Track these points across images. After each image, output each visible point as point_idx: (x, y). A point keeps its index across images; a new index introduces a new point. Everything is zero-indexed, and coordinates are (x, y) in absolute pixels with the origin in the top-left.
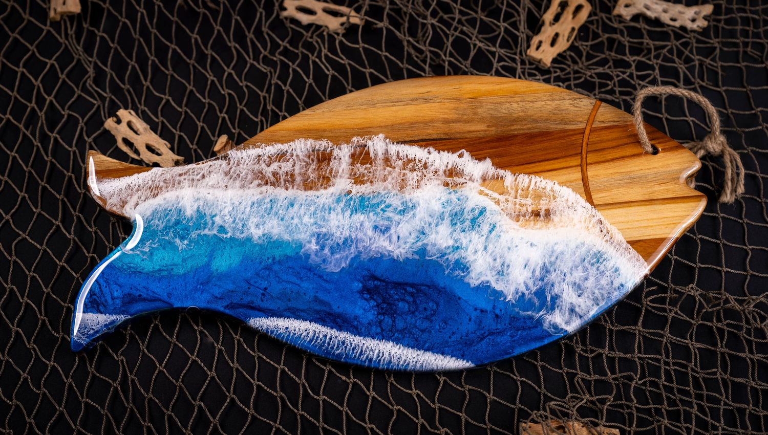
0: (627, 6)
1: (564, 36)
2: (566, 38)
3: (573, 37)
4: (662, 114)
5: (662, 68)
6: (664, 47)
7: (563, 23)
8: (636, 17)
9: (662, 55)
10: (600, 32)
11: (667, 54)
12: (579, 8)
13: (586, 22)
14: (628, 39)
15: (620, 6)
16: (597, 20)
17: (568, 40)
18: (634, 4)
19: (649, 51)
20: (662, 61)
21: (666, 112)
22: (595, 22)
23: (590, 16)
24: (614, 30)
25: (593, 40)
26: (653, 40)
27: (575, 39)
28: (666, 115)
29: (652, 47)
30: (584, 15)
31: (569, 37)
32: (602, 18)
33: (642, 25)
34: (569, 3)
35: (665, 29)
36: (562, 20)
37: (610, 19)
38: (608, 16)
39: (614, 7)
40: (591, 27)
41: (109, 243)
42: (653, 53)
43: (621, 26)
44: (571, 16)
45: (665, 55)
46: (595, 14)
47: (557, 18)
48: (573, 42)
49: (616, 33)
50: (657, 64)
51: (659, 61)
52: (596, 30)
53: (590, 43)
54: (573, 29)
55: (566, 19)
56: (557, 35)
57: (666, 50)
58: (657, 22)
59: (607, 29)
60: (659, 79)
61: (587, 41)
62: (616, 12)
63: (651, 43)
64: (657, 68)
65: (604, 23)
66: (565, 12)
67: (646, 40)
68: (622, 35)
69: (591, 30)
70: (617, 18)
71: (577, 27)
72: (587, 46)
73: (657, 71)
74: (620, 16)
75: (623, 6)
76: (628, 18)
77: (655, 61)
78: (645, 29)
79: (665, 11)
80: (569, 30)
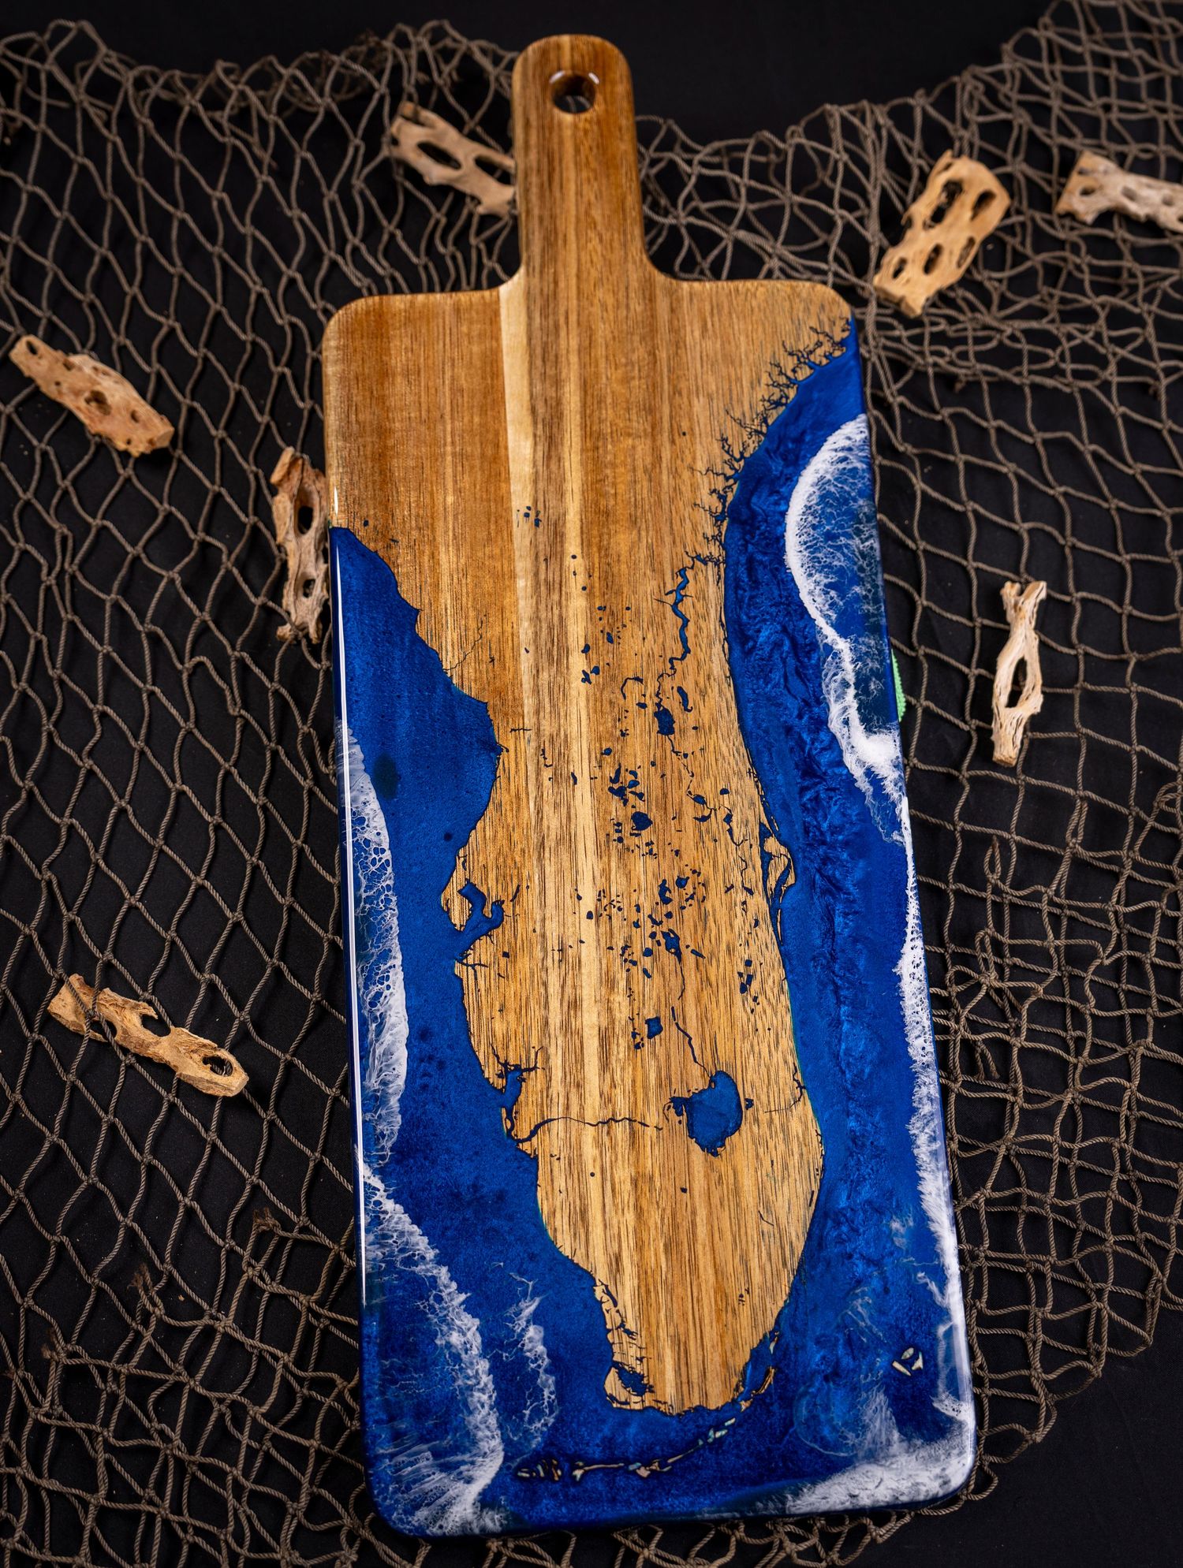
0: (1086, 192)
1: (951, 253)
2: (955, 258)
3: (969, 259)
4: (1160, 421)
5: (1159, 322)
6: (1165, 277)
7: (951, 226)
8: (1106, 218)
9: (1159, 292)
10: (1029, 251)
11: (1171, 292)
12: (985, 198)
13: (998, 229)
14: (1088, 259)
15: (1071, 193)
16: (1023, 225)
17: (959, 265)
18: (1101, 187)
19: (1134, 289)
20: (1160, 306)
21: (1169, 416)
22: (1018, 230)
23: (1007, 214)
24: (1060, 244)
25: (1013, 266)
26: (1142, 262)
27: (975, 262)
28: (1170, 424)
29: (1141, 281)
30: (994, 215)
31: (962, 258)
32: (1033, 220)
33: (1120, 233)
34: (965, 187)
35: (1166, 241)
36: (949, 219)
37: (1051, 223)
38: (1047, 216)
39: (1059, 195)
40: (1009, 239)
41: (35, 629)
42: (1142, 291)
43: (1073, 236)
44: (968, 214)
45: (1165, 294)
46: (1019, 212)
47: (938, 216)
48: (968, 271)
49: (1063, 249)
50: (1149, 313)
51: (1154, 308)
52: (1019, 248)
53: (1007, 274)
54: (971, 241)
55: (957, 218)
56: (937, 250)
57: (1167, 283)
58: (1151, 226)
59: (1044, 240)
60: (1155, 345)
61: (1002, 269)
62: (1062, 206)
63: (1138, 268)
64: (1150, 321)
65: (1037, 230)
66: (957, 205)
67: (1128, 263)
68: (1075, 249)
69: (1009, 249)
70: (1067, 222)
71: (978, 239)
72: (1000, 281)
73: (1150, 329)
74: (1071, 215)
75: (1077, 193)
76: (1090, 218)
77: (1146, 307)
78: (1124, 241)
79: (1168, 202)
80: (963, 242)
